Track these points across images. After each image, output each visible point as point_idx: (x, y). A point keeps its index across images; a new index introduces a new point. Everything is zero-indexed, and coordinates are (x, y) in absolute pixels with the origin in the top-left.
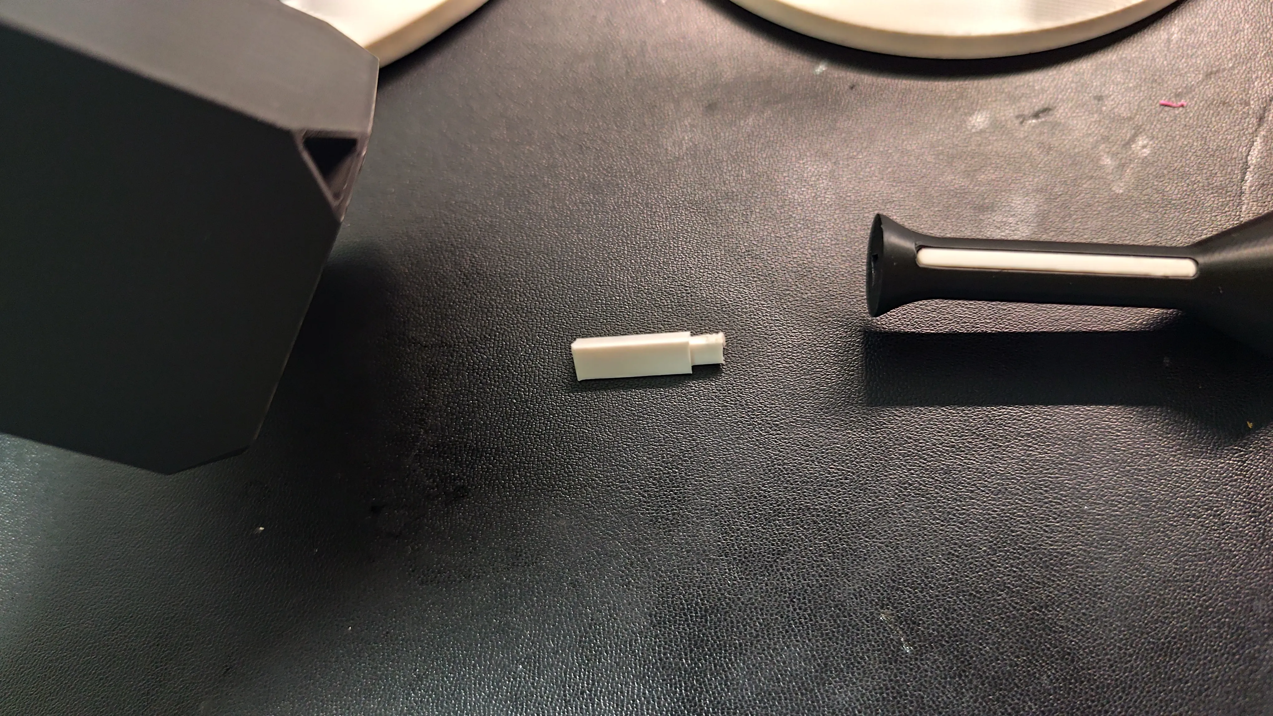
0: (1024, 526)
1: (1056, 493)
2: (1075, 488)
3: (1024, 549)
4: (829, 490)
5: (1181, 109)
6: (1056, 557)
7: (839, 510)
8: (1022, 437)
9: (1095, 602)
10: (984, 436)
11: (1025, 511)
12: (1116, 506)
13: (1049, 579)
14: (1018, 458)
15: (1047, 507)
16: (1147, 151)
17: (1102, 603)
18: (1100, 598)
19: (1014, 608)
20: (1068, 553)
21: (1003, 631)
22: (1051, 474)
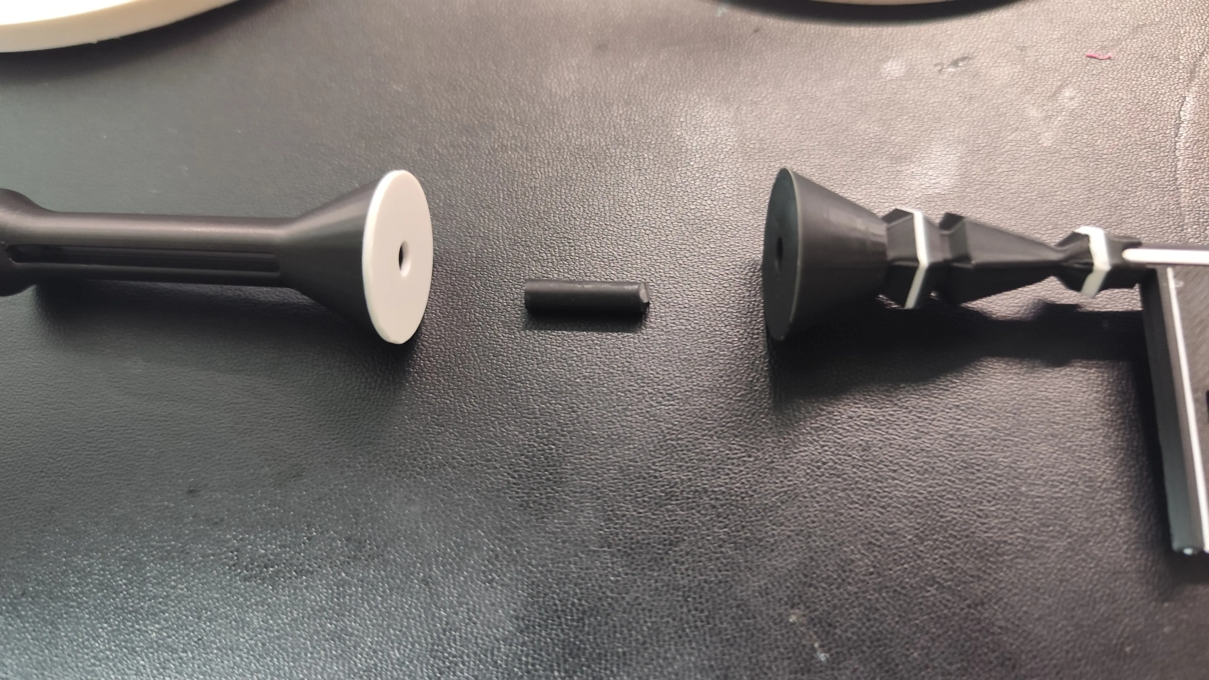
0: (955, 510)
1: (989, 472)
2: (1011, 467)
3: (955, 537)
4: (729, 469)
5: (1108, 62)
6: (992, 546)
7: (742, 493)
8: (950, 409)
9: (1037, 599)
10: (907, 408)
11: (955, 493)
12: (1057, 486)
13: (984, 572)
14: (947, 432)
15: (980, 489)
16: (1074, 104)
17: (1045, 599)
18: (1043, 593)
19: (946, 606)
20: (1005, 542)
21: (934, 633)
22: (984, 451)
